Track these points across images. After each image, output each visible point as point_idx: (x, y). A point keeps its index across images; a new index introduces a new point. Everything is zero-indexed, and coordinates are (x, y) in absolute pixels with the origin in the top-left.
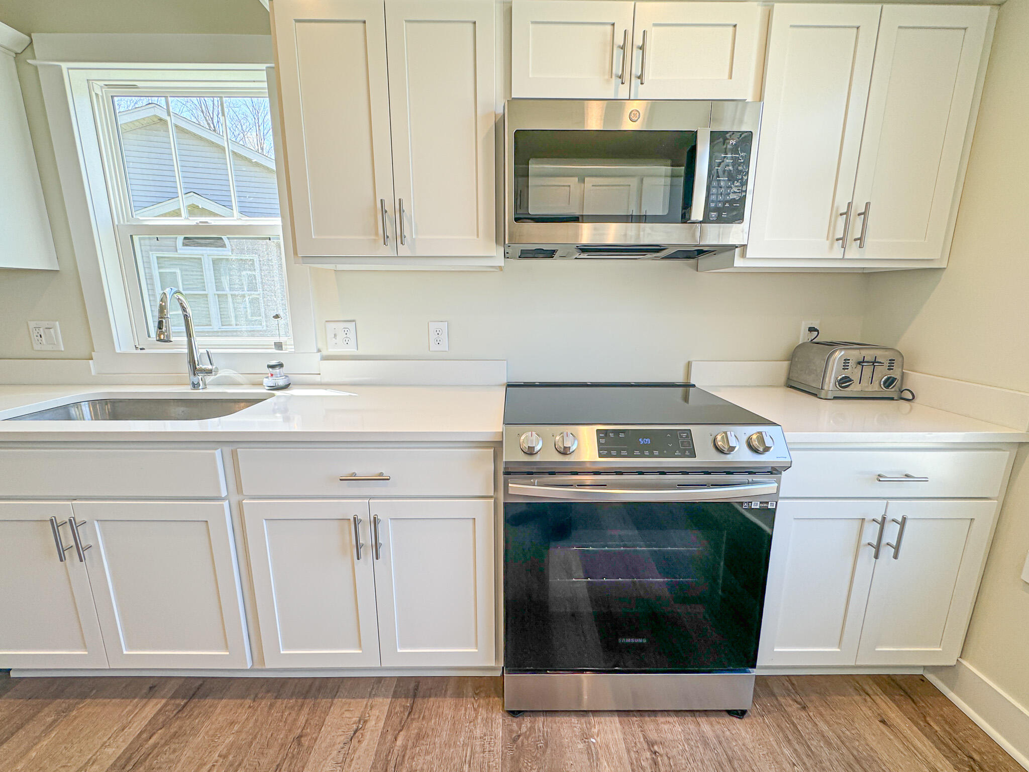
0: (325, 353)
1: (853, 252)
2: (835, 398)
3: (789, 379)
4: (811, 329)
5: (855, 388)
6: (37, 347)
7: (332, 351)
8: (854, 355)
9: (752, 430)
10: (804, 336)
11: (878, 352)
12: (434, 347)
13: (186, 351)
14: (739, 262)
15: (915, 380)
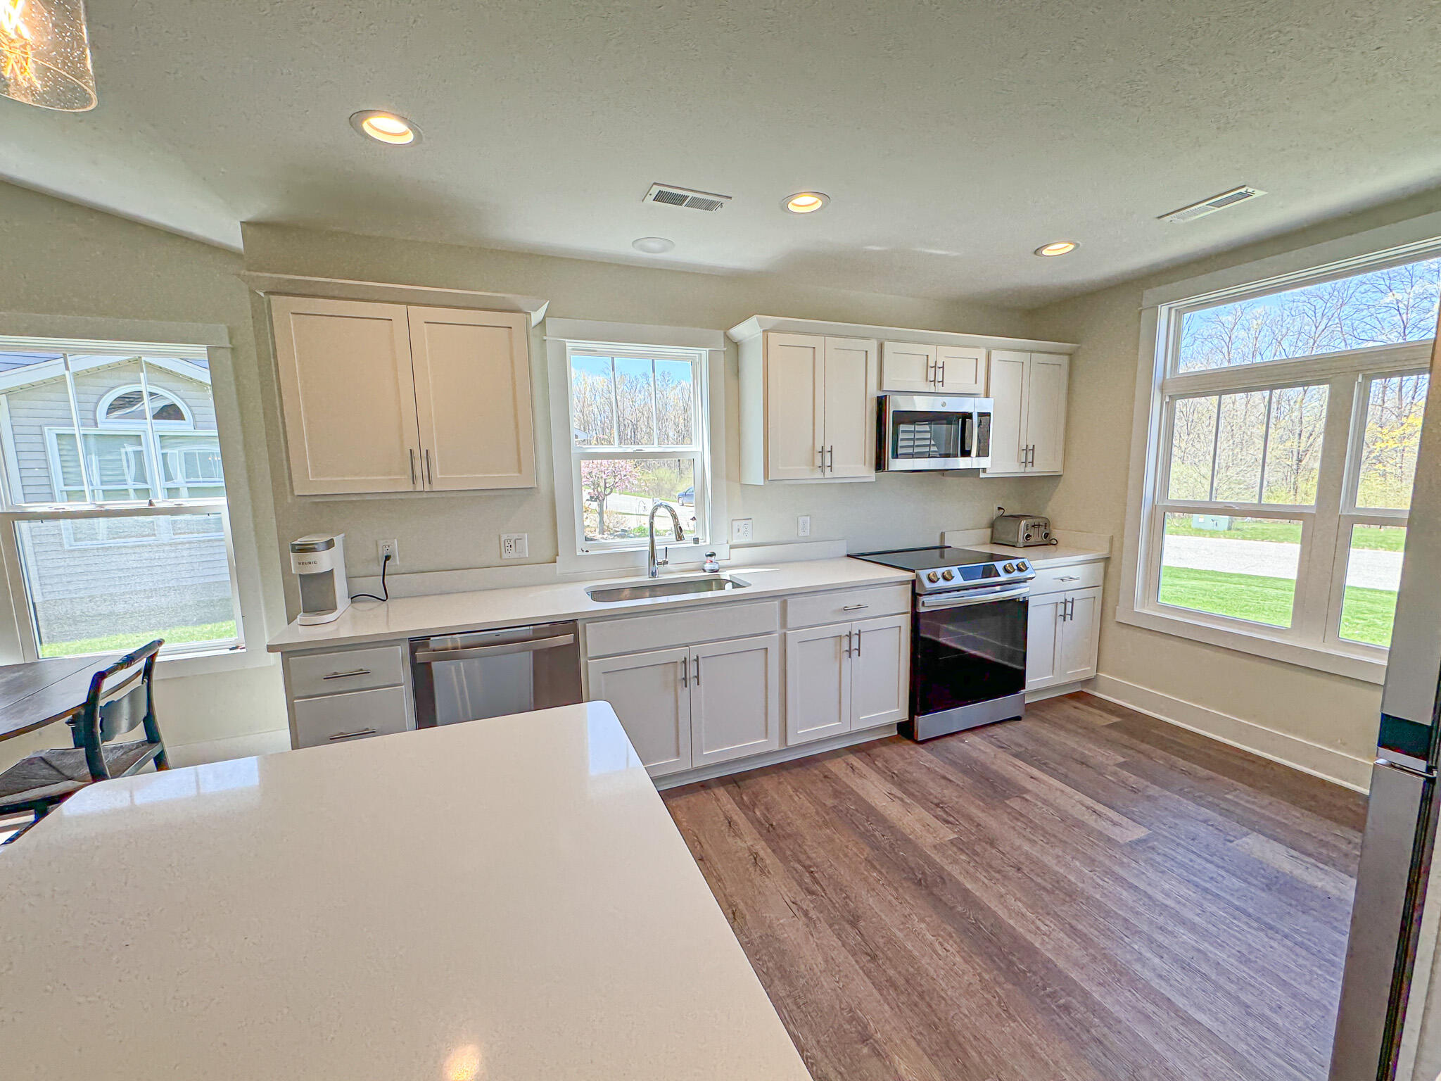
0: (731, 543)
1: (1029, 469)
2: (1025, 546)
3: (992, 538)
4: (999, 508)
5: (1032, 540)
6: (505, 556)
7: (735, 541)
8: (1031, 521)
9: (1005, 562)
10: (998, 513)
11: (1039, 520)
12: (801, 534)
13: (648, 548)
14: (982, 475)
15: (1056, 534)
